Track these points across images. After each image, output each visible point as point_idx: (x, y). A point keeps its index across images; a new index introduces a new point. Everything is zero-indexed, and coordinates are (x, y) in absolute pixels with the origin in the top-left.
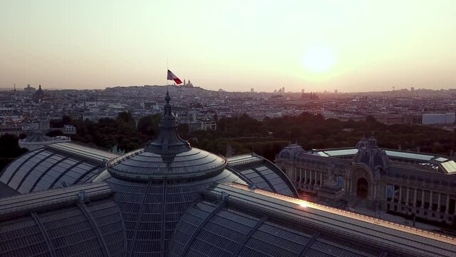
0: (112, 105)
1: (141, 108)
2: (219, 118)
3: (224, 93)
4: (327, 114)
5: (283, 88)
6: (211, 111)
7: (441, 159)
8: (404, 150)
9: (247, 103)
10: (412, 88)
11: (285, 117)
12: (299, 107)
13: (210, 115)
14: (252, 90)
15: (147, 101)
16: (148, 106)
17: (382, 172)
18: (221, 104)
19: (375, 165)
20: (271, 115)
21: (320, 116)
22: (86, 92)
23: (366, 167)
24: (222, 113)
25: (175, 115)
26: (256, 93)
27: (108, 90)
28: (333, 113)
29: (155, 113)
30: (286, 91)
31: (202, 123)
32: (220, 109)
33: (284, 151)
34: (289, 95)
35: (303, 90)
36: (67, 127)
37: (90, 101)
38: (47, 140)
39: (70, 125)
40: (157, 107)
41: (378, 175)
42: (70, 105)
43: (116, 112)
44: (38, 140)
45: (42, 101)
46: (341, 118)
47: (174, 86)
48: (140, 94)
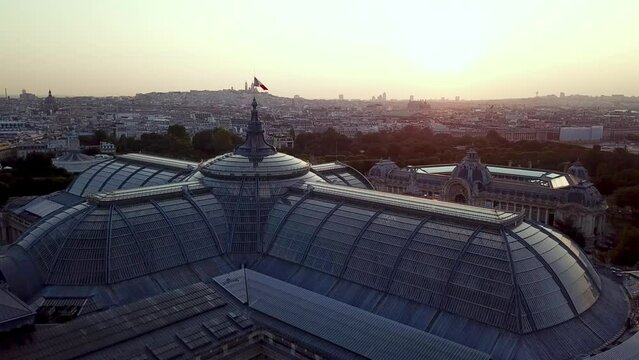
0: (150, 118)
1: (192, 120)
2: (297, 134)
3: (301, 101)
4: (437, 127)
5: (384, 94)
6: (286, 125)
7: (552, 175)
8: (514, 166)
9: (333, 114)
10: (562, 94)
11: (383, 132)
12: (402, 119)
13: (286, 131)
14: (341, 96)
15: (198, 112)
16: (201, 117)
17: (481, 187)
18: (298, 116)
19: (474, 180)
20: (364, 130)
21: (428, 130)
22: (109, 100)
23: (464, 182)
24: (299, 128)
25: (239, 129)
26: (347, 101)
27: (140, 96)
28: (445, 126)
29: (212, 128)
30: (388, 98)
31: (276, 139)
32: (297, 123)
33: (374, 167)
34: (392, 103)
35: (412, 97)
36: (104, 144)
37: (120, 112)
38: (85, 159)
39: (107, 142)
40: (213, 120)
41: (476, 192)
42: (95, 118)
43: (160, 125)
44: (75, 159)
45: (54, 112)
46: (454, 133)
47: (232, 91)
48: (186, 102)
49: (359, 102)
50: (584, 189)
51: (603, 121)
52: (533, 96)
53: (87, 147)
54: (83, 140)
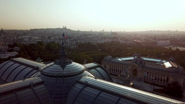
0: (33, 37)
1: (46, 39)
2: (79, 43)
3: (80, 31)
4: (121, 42)
5: (104, 30)
6: (75, 40)
7: (164, 61)
8: (150, 58)
9: (90, 36)
10: (154, 30)
11: (105, 43)
12: (110, 38)
13: (75, 42)
14: (91, 30)
15: (48, 35)
16: (49, 37)
18: (79, 37)
19: (140, 64)
20: (99, 42)
21: (119, 42)
22: (22, 31)
23: (137, 65)
24: (79, 41)
25: (60, 42)
26: (93, 32)
27: (31, 30)
28: (123, 41)
29: (52, 41)
30: (105, 31)
31: (72, 45)
32: (79, 39)
35: (111, 31)
36: (16, 47)
37: (24, 35)
38: (8, 54)
39: (17, 46)
40: (53, 38)
41: (141, 68)
42: (16, 37)
43: (36, 40)
44: (4, 53)
45: (3, 35)
46: (126, 43)
47: (59, 29)
48: (45, 32)
49: (96, 32)
50: (180, 69)
51: (168, 39)
52: (146, 31)
53: (10, 49)
54: (10, 46)
